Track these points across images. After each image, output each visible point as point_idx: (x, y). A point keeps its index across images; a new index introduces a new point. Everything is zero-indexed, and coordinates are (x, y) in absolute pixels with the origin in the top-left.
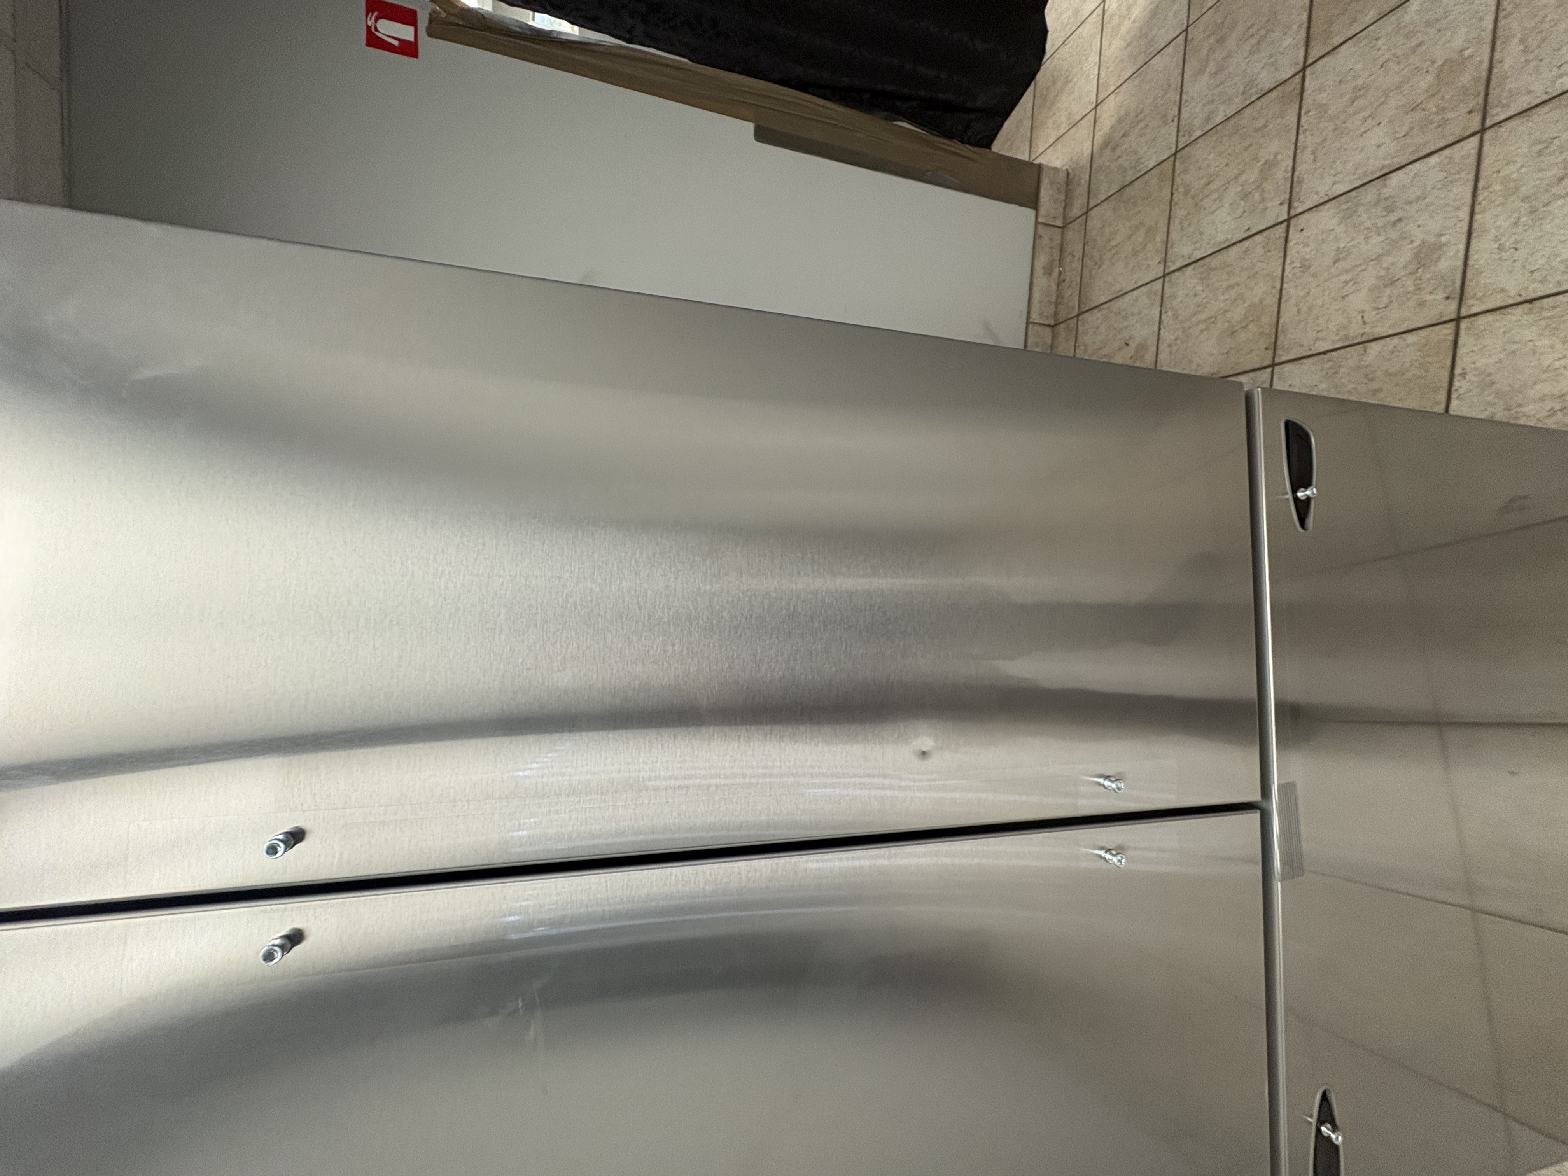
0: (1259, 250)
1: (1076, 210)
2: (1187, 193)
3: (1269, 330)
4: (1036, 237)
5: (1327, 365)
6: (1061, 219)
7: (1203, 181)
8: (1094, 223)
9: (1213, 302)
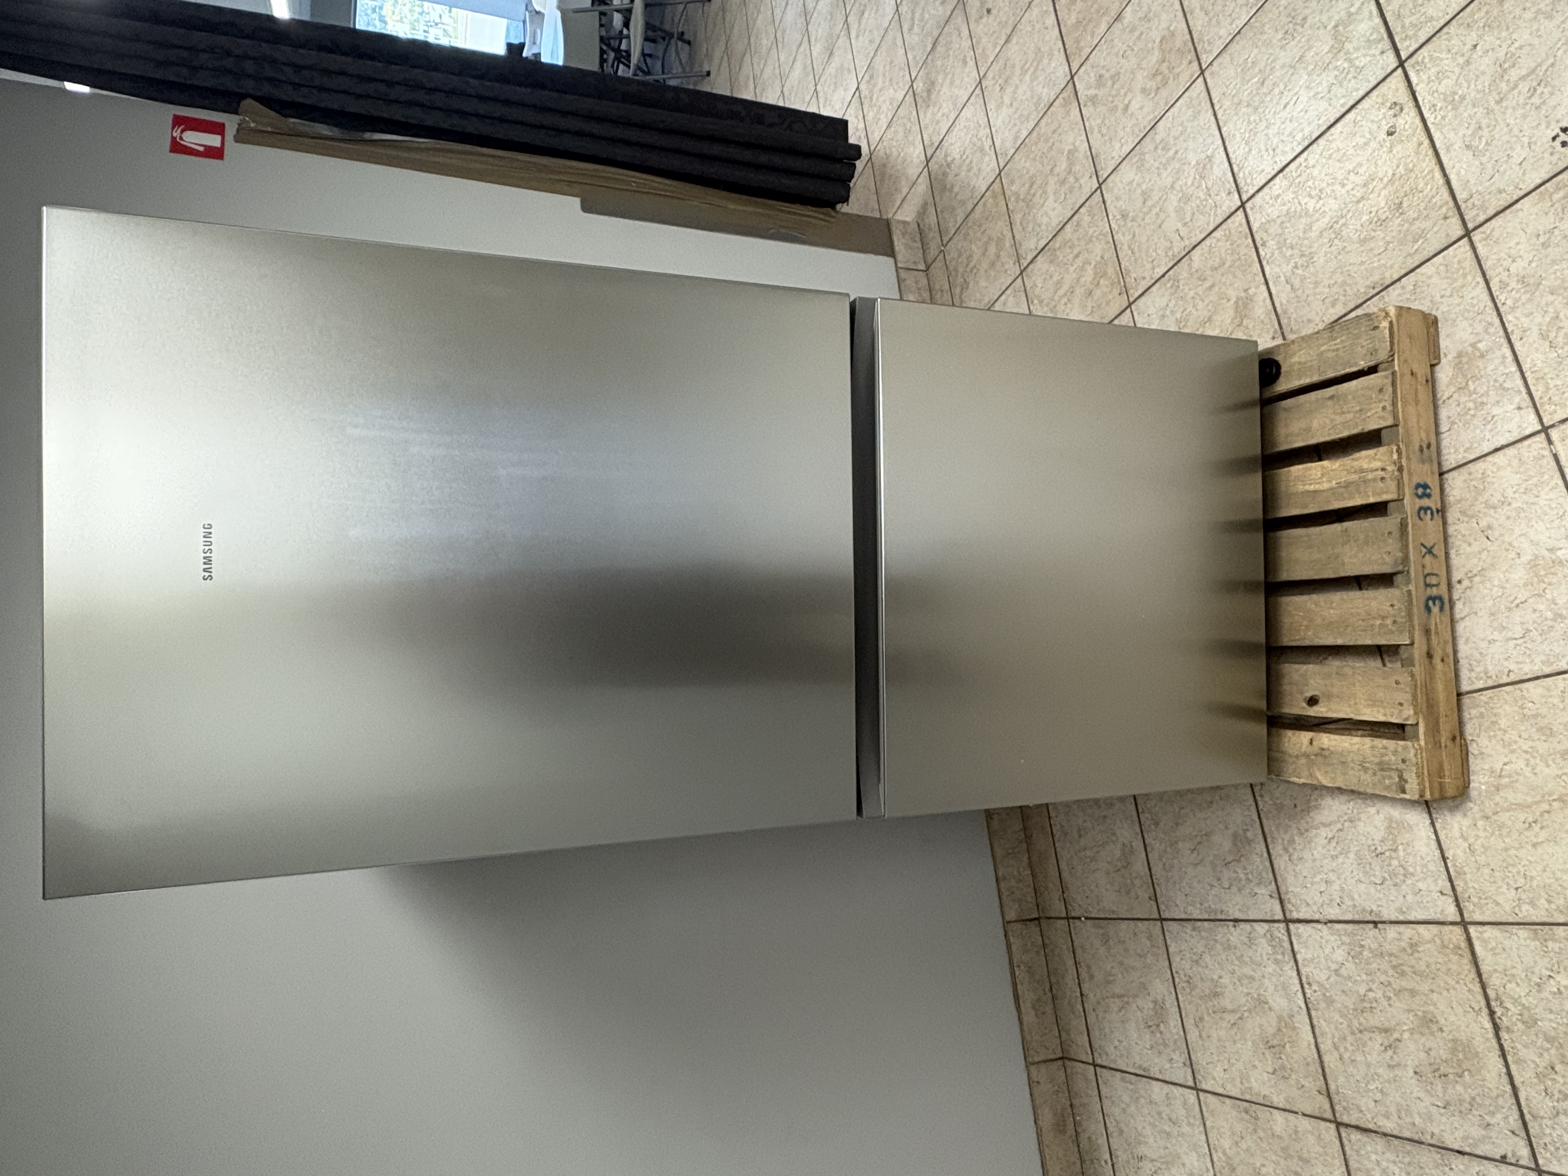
0: (1087, 219)
1: (934, 250)
2: (1017, 200)
3: (1117, 278)
4: (900, 280)
5: (1169, 285)
6: (922, 262)
7: (1027, 186)
8: (952, 254)
9: (1066, 276)
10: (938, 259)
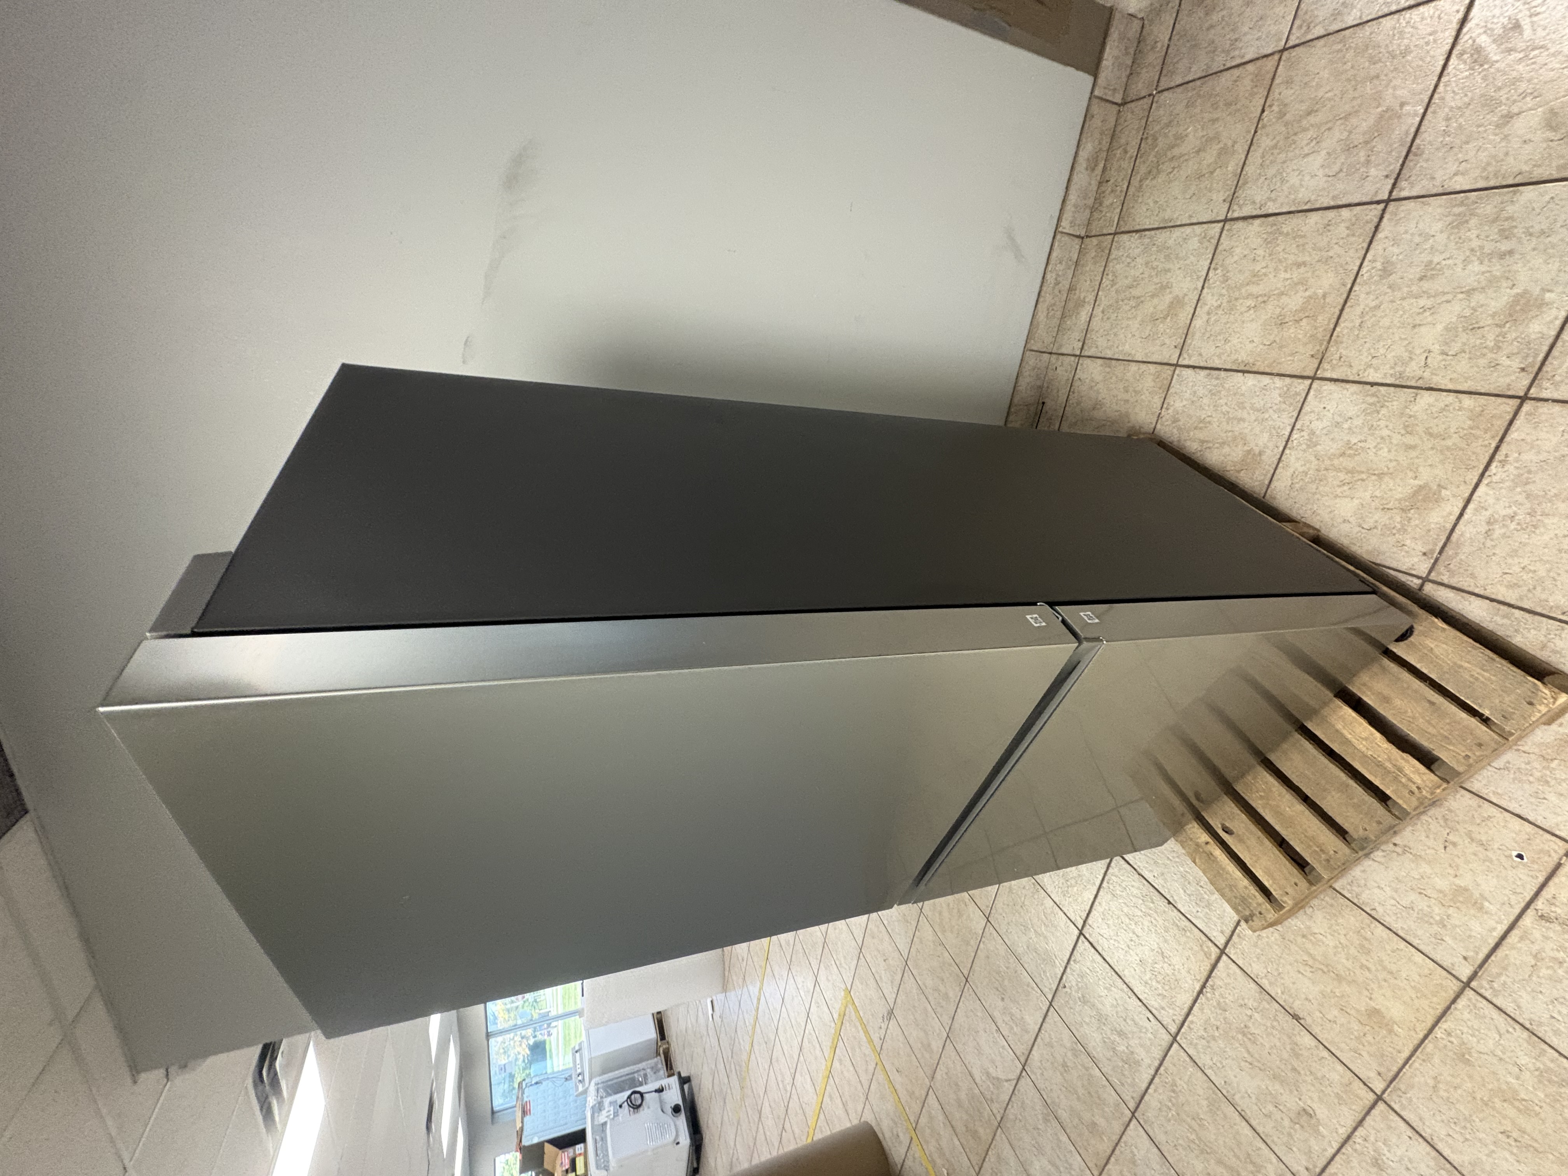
0: (1343, 229)
1: (1143, 85)
2: (1280, 116)
3: (1323, 334)
4: (1088, 115)
5: (1370, 400)
6: (1121, 94)
7: (1305, 107)
8: (1160, 113)
9: (1271, 276)
10: (1141, 102)
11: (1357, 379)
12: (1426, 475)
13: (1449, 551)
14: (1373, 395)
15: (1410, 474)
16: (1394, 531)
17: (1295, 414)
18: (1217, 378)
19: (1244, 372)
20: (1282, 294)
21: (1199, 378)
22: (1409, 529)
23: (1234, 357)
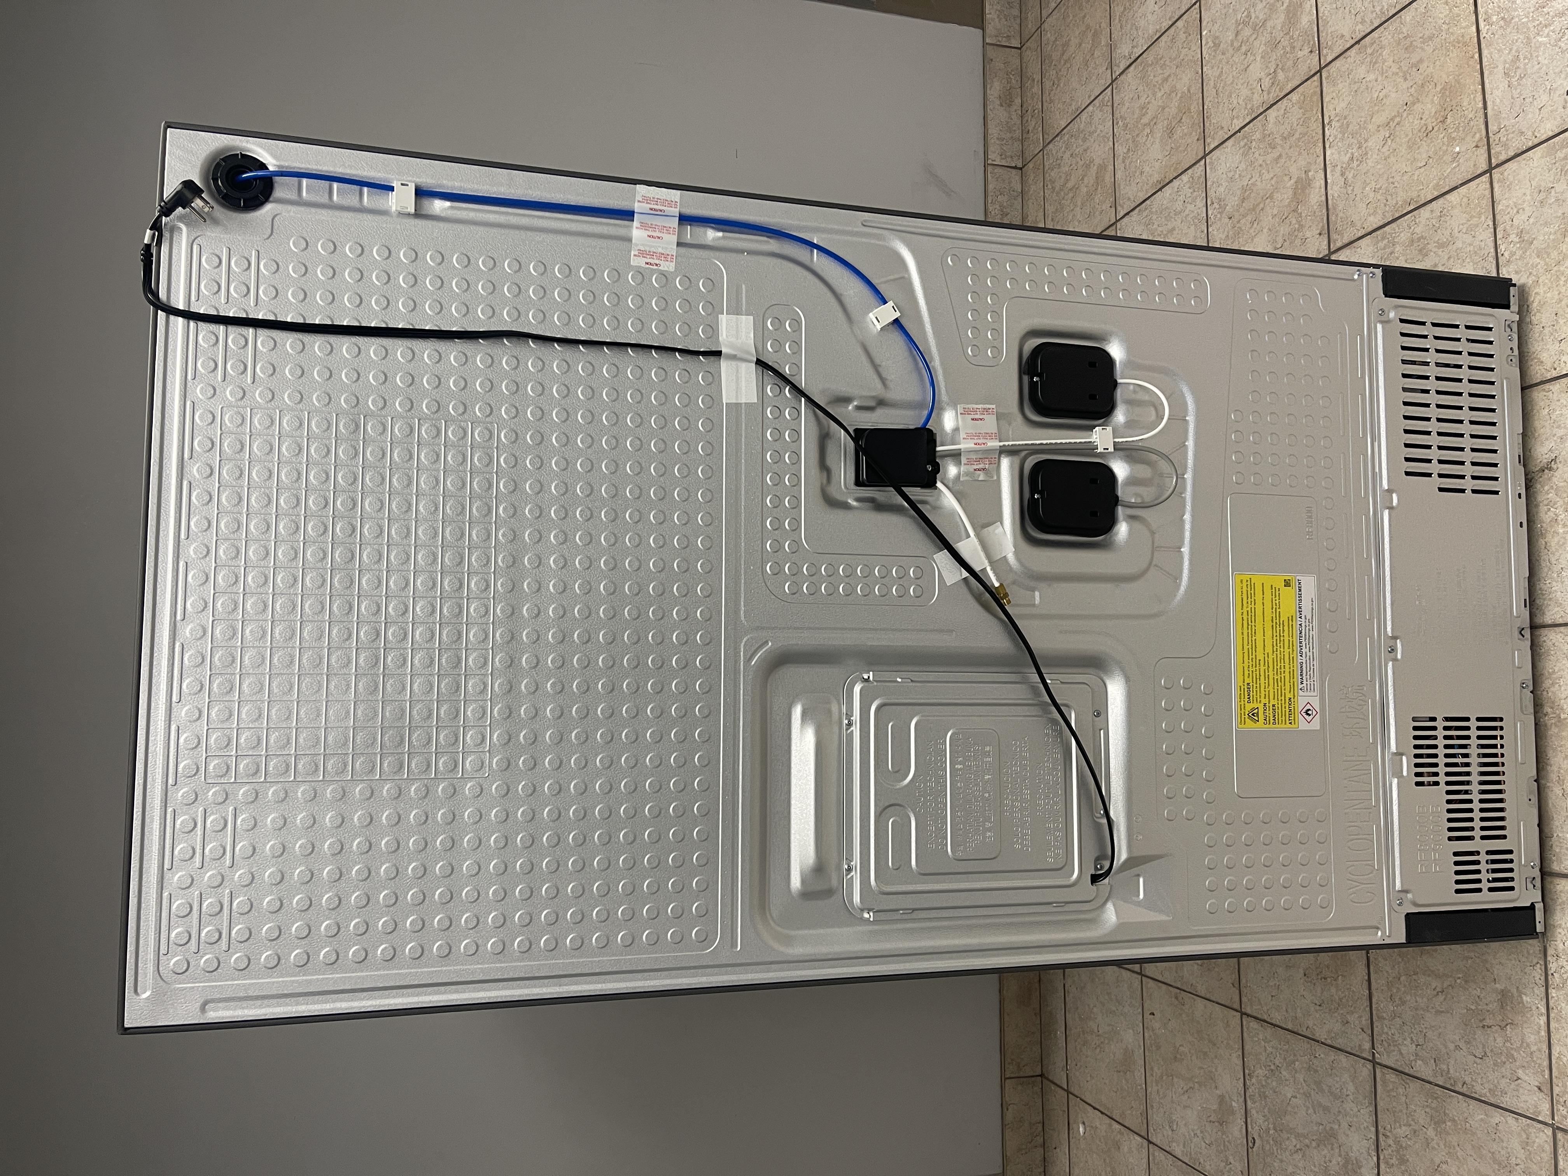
0: (1182, 36)
1: (1031, 26)
3: (1197, 118)
4: (986, 61)
5: (1242, 144)
6: (1018, 38)
8: (1049, 36)
9: (1153, 101)
10: (1033, 38)
11: (1230, 134)
12: (1295, 172)
13: (1332, 218)
14: (1245, 137)
15: (1286, 179)
16: (1296, 233)
17: (1204, 195)
18: (1146, 209)
19: (1160, 189)
20: (1164, 109)
21: (1133, 219)
22: (1303, 223)
23: (1150, 183)
